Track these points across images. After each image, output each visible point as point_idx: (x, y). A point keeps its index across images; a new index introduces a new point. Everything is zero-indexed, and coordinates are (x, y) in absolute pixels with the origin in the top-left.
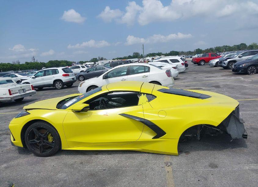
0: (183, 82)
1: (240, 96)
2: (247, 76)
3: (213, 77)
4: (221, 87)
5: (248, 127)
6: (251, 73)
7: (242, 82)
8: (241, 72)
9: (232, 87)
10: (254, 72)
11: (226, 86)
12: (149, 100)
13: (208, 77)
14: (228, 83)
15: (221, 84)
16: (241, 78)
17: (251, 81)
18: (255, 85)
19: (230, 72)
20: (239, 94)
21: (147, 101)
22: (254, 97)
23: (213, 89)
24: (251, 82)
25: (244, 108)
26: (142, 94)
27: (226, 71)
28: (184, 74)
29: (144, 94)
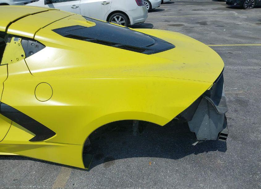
0: (164, 14)
1: (230, 38)
2: (242, 10)
3: (202, 10)
4: (208, 23)
5: (232, 98)
6: (247, 7)
7: (235, 18)
8: (236, 5)
9: (221, 25)
10: (251, 6)
11: (214, 23)
12: (29, 53)
13: (195, 10)
14: (218, 19)
15: (210, 20)
16: (235, 13)
17: (246, 17)
18: (250, 24)
19: (224, 5)
20: (229, 35)
21: (22, 56)
22: (248, 41)
23: (197, 27)
24: (246, 19)
25: (231, 60)
26: (13, 38)
27: (219, 3)
28: (170, 4)
29: (17, 36)
